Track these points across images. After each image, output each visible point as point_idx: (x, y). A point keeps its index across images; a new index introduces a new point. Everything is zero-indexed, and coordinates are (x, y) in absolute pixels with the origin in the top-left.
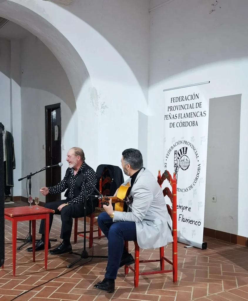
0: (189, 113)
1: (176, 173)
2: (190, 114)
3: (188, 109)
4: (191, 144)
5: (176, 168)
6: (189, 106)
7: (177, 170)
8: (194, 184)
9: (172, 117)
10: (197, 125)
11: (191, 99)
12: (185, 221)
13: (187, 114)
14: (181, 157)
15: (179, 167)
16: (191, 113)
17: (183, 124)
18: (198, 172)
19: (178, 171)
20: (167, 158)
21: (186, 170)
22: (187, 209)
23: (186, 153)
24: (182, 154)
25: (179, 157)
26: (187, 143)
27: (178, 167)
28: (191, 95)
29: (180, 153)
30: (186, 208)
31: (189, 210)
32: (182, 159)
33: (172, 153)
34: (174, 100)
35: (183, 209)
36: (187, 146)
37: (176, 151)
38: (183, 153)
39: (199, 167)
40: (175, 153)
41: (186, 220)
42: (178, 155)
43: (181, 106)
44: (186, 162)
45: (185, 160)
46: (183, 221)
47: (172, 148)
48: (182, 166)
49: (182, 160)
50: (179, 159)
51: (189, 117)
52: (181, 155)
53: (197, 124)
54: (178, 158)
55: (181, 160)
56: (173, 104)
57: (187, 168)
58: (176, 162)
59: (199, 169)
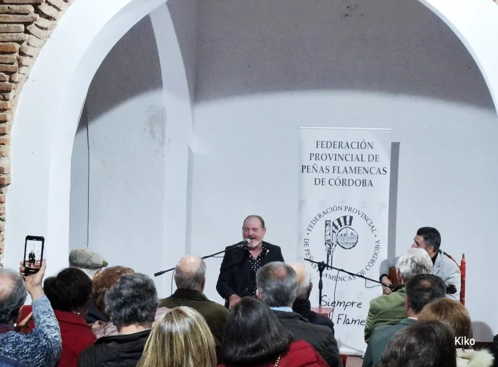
0: (355, 168)
1: (330, 254)
2: (357, 169)
3: (352, 160)
4: (360, 212)
5: (330, 247)
6: (354, 157)
7: (331, 250)
8: (368, 268)
9: (319, 169)
10: (372, 186)
11: (358, 148)
12: (350, 322)
13: (350, 168)
14: (339, 230)
15: (336, 245)
16: (359, 168)
17: (343, 182)
18: (377, 251)
19: (333, 251)
20: (309, 232)
21: (350, 248)
22: (355, 305)
23: (350, 225)
24: (341, 226)
25: (336, 230)
26: (352, 210)
27: (334, 246)
28: (358, 143)
29: (337, 223)
30: (353, 303)
31: (359, 306)
32: (343, 232)
33: (321, 223)
34: (322, 144)
35: (346, 306)
36: (351, 214)
37: (330, 221)
38: (343, 224)
39: (378, 244)
40: (326, 225)
41: (353, 321)
42: (334, 227)
43: (337, 156)
44: (351, 238)
45: (349, 235)
46: (347, 322)
47: (320, 216)
48: (342, 243)
49: (342, 235)
50: (335, 233)
51: (354, 172)
52: (339, 227)
53: (371, 184)
54: (333, 231)
55: (339, 234)
56: (320, 151)
57: (353, 246)
58: (328, 238)
59: (377, 247)
